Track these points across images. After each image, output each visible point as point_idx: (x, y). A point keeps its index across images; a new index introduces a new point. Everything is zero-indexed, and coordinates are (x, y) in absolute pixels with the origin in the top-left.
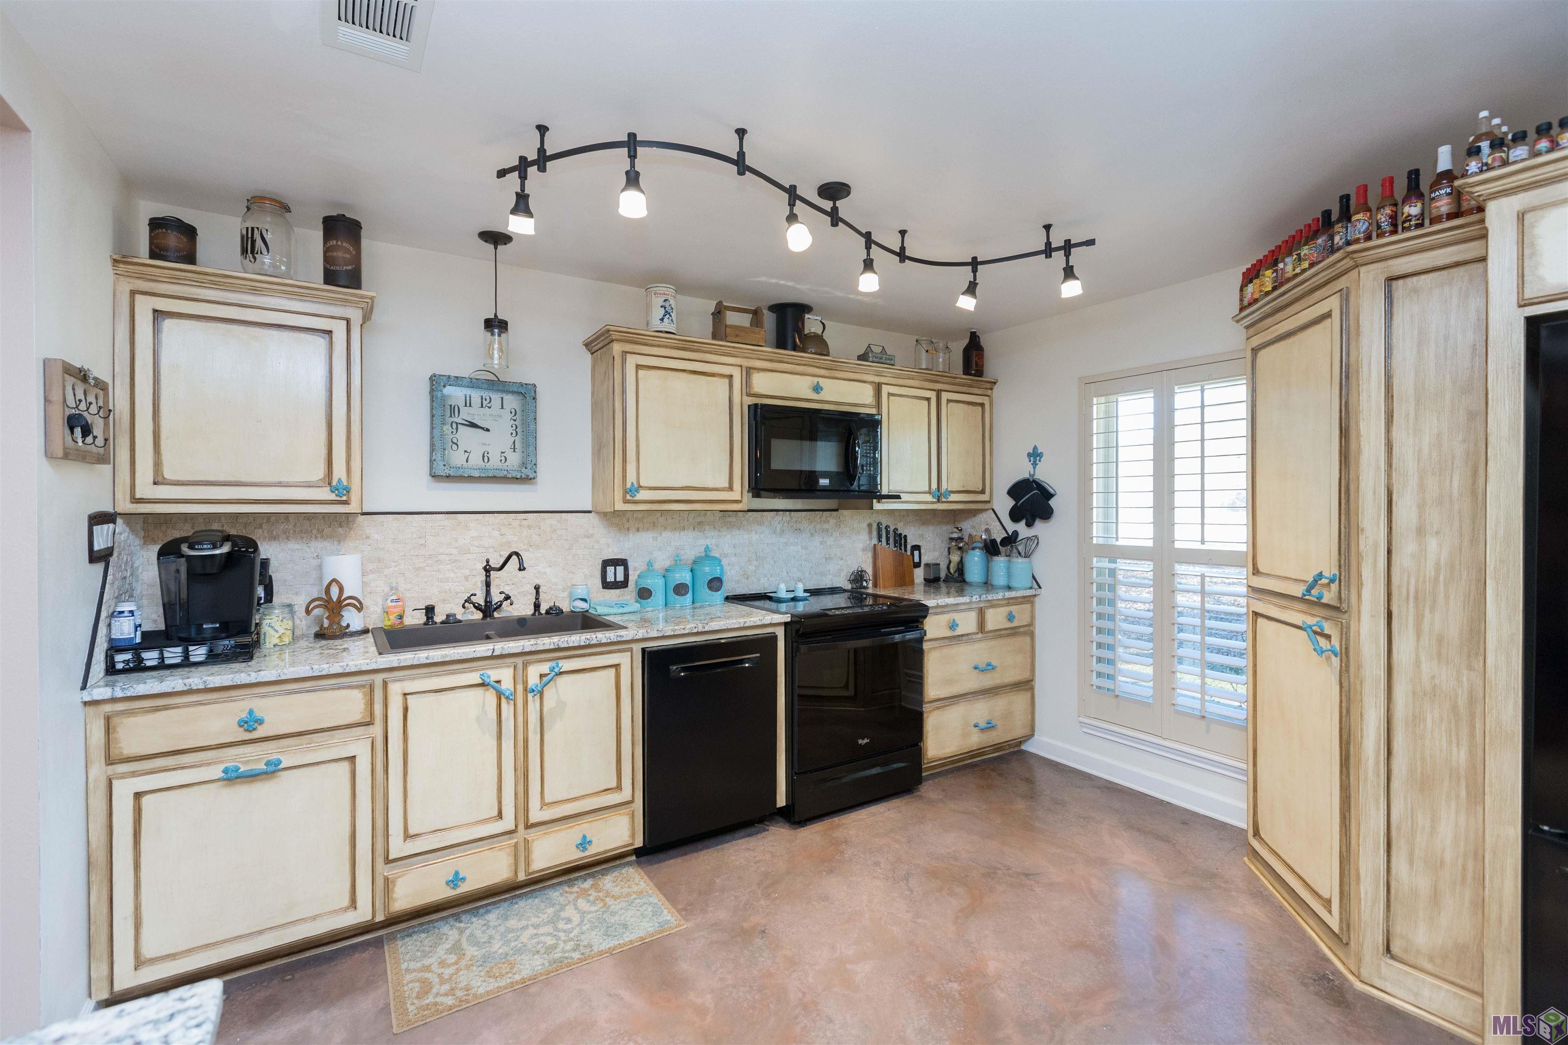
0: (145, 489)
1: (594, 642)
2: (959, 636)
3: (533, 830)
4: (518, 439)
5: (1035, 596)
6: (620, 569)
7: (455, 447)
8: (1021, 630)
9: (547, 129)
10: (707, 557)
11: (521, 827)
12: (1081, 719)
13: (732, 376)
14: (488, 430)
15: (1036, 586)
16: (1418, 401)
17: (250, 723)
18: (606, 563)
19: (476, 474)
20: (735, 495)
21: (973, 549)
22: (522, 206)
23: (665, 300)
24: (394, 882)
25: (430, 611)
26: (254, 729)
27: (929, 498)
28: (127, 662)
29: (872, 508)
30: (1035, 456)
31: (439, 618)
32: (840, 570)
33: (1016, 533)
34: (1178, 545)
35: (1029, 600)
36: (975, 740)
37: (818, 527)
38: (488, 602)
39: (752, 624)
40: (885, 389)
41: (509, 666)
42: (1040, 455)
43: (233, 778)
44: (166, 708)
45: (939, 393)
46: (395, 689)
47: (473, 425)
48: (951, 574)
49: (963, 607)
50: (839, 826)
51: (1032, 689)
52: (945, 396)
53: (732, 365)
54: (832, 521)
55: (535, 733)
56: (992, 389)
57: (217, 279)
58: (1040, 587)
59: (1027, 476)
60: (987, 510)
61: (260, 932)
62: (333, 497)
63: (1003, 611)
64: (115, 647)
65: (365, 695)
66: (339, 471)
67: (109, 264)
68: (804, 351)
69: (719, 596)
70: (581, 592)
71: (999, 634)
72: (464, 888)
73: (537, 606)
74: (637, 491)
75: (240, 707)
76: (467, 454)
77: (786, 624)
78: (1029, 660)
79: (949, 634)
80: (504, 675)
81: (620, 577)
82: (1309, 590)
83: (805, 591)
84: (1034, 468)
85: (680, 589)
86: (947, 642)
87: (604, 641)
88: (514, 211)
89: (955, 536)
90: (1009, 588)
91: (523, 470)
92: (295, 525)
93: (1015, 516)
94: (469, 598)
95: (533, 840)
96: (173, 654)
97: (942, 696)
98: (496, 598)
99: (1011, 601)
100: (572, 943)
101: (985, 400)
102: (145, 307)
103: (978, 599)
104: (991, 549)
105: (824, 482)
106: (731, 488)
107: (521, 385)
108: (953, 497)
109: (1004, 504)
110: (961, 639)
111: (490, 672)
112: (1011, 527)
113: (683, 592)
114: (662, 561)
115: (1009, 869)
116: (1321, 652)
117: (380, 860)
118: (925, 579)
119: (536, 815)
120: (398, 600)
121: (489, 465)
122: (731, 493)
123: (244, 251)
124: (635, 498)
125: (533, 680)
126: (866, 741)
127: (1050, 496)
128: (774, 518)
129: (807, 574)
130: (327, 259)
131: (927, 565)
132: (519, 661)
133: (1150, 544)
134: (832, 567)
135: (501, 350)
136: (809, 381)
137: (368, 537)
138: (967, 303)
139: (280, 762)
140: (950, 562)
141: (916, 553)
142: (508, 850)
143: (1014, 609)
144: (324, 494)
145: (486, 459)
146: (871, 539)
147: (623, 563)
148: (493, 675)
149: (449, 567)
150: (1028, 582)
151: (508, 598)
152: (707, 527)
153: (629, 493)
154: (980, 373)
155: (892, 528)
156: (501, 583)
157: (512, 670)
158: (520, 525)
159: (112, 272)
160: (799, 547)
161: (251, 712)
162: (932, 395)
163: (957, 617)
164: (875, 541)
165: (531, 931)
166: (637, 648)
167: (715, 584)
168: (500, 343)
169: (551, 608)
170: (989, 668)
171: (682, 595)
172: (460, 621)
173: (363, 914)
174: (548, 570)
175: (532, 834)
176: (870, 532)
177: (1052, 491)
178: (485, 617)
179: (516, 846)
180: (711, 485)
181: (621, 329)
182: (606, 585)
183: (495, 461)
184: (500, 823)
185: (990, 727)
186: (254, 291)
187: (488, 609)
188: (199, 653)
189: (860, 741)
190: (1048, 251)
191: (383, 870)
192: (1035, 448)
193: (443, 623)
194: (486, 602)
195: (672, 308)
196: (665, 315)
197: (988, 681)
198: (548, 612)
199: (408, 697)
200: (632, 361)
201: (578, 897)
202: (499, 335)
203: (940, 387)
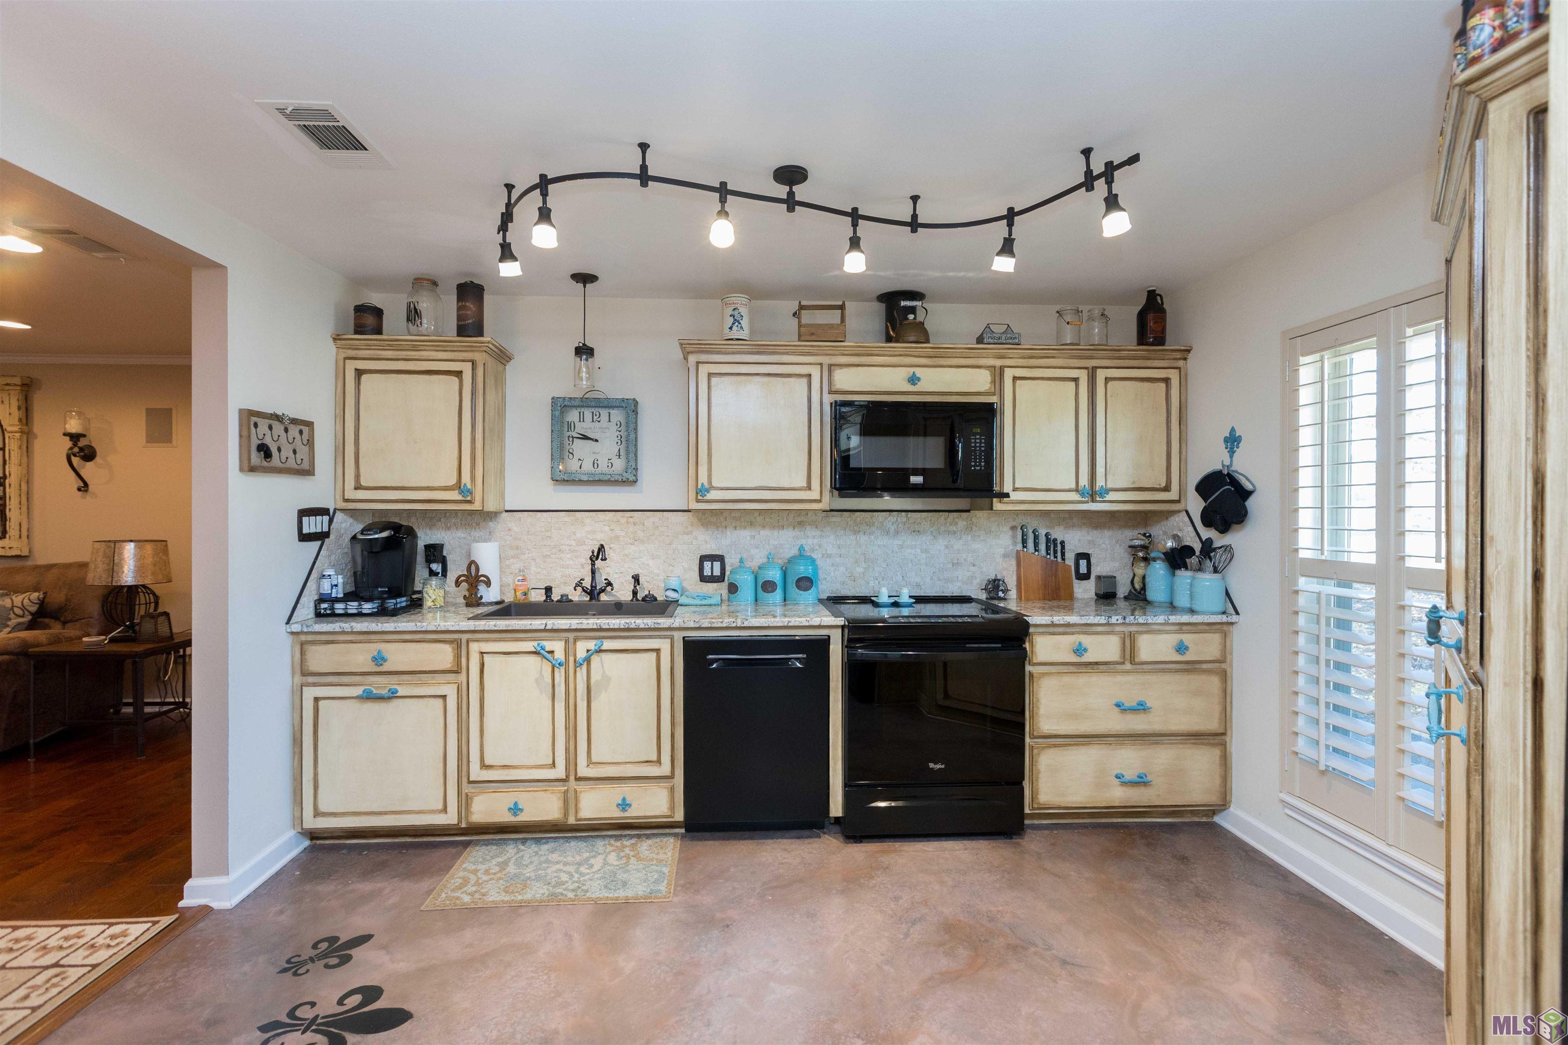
0: (351, 494)
1: (633, 626)
2: (1090, 664)
3: (582, 783)
4: (623, 447)
5: (1232, 624)
6: (717, 565)
7: (571, 456)
8: (1205, 666)
9: (513, 187)
10: (801, 555)
11: (572, 778)
12: (1284, 796)
13: (810, 375)
14: (597, 441)
15: (1232, 610)
17: (379, 659)
18: (703, 559)
19: (585, 478)
20: (814, 494)
21: (1154, 560)
22: (507, 253)
23: (734, 309)
24: (472, 799)
25: (548, 590)
26: (381, 665)
27: (1075, 496)
28: (325, 609)
29: (992, 509)
30: (1232, 441)
31: (555, 597)
32: (972, 577)
33: (1210, 541)
34: (1410, 563)
35: (1223, 629)
36: (1118, 795)
37: (943, 529)
38: (593, 587)
39: (797, 624)
40: (1009, 374)
41: (561, 640)
42: (1237, 440)
43: (368, 697)
44: (332, 642)
45: (1092, 371)
46: (475, 647)
47: (585, 438)
48: (1135, 590)
49: (1100, 629)
50: (895, 851)
51: (1224, 745)
52: (1101, 375)
53: (810, 364)
54: (962, 524)
55: (582, 700)
56: (1185, 359)
57: (391, 343)
58: (1237, 613)
59: (1219, 467)
60: (1179, 511)
61: (386, 813)
62: (460, 498)
63: (1171, 639)
64: (322, 599)
65: (453, 649)
66: (466, 479)
67: (331, 340)
68: (897, 341)
69: (809, 597)
70: (674, 584)
71: (1159, 667)
72: (523, 818)
73: (635, 593)
74: (708, 491)
75: (374, 648)
76: (580, 462)
77: (843, 627)
78: (1217, 709)
79: (1074, 659)
80: (558, 647)
81: (717, 572)
83: (910, 597)
84: (1231, 457)
85: (769, 586)
86: (1072, 669)
87: (642, 626)
88: (502, 259)
89: (1137, 543)
90: (1192, 611)
91: (624, 474)
92: (461, 520)
93: (1208, 519)
94: (579, 582)
95: (581, 792)
96: (353, 607)
97: (1062, 732)
98: (600, 584)
99: (1185, 628)
100: (577, 885)
101: (1173, 375)
102: (351, 366)
103: (1120, 621)
104: (1174, 560)
105: (916, 479)
106: (809, 488)
107: (623, 400)
108: (1112, 496)
109: (1194, 503)
110: (1096, 667)
111: (544, 643)
112: (1207, 533)
113: (770, 589)
114: (758, 558)
115: (1049, 948)
117: (465, 780)
118: (1096, 594)
119: (583, 771)
120: (524, 580)
121: (599, 470)
122: (808, 492)
123: (408, 320)
124: (705, 498)
125: (581, 654)
126: (939, 766)
127: (1246, 494)
128: (886, 519)
129: (928, 580)
130: (460, 318)
131: (1099, 578)
132: (571, 636)
133: (1372, 559)
134: (962, 573)
135: (588, 372)
136: (905, 372)
137: (509, 530)
138: (1004, 265)
139: (397, 692)
140: (1134, 575)
141: (1083, 563)
142: (559, 795)
143: (1187, 638)
144: (455, 495)
145: (596, 465)
146: (1015, 543)
147: (721, 559)
148: (549, 646)
149: (569, 556)
150: (1218, 602)
151: (609, 584)
152: (808, 528)
153: (700, 492)
154: (1160, 340)
155: (1042, 532)
156: (606, 570)
157: (563, 643)
158: (627, 522)
159: (334, 347)
160: (918, 551)
161: (379, 652)
162: (1083, 375)
163: (1086, 640)
164: (1019, 547)
165: (560, 866)
166: (678, 636)
167: (805, 583)
168: (587, 367)
169: (646, 596)
170: (1141, 708)
171: (769, 592)
172: (571, 601)
173: (450, 818)
174: (651, 563)
175: (581, 787)
176: (1014, 537)
177: (1248, 486)
178: (591, 599)
179: (566, 792)
180: (786, 485)
181: (691, 342)
182: (703, 579)
183: (603, 467)
184: (553, 770)
185: (1141, 782)
186: (415, 349)
187: (593, 593)
188: (367, 607)
189: (931, 765)
190: (1089, 182)
191: (466, 788)
192: (1234, 431)
193: (558, 601)
194: (592, 586)
195: (742, 316)
196: (733, 324)
197: (1138, 724)
198: (644, 599)
199: (484, 655)
200: (704, 370)
201: (613, 851)
202: (587, 360)
203: (1094, 363)
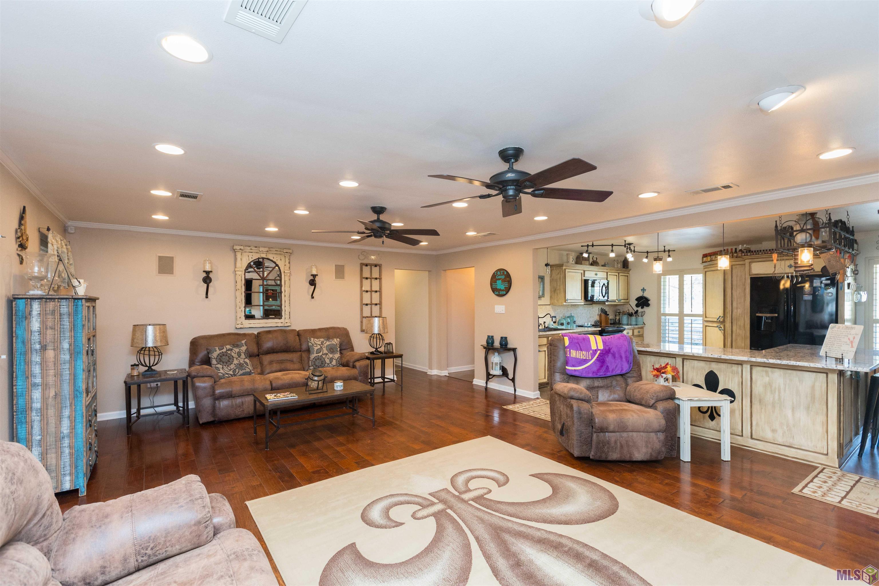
5: (644, 327)
6: (555, 319)
8: (641, 335)
10: (571, 316)
13: (582, 273)
16: (736, 286)
18: (552, 317)
21: (624, 315)
27: (616, 301)
30: (643, 290)
33: (637, 311)
34: (685, 312)
35: (642, 328)
37: (589, 309)
40: (608, 273)
42: (645, 290)
45: (619, 273)
52: (620, 274)
53: (582, 270)
54: (591, 307)
56: (629, 271)
58: (645, 325)
59: (642, 295)
60: (629, 304)
63: (637, 330)
68: (594, 265)
73: (545, 326)
74: (567, 300)
77: (599, 330)
81: (555, 321)
82: (718, 320)
84: (644, 293)
89: (618, 311)
90: (637, 325)
91: (542, 295)
93: (637, 306)
99: (639, 328)
101: (628, 275)
104: (631, 315)
107: (543, 276)
108: (622, 301)
109: (633, 303)
112: (636, 309)
116: (720, 330)
122: (581, 300)
124: (567, 302)
127: (649, 300)
129: (586, 321)
131: (610, 319)
133: (677, 312)
136: (595, 273)
140: (616, 319)
143: (640, 330)
150: (642, 323)
152: (569, 309)
154: (627, 268)
155: (604, 309)
160: (585, 314)
162: (617, 274)
164: (600, 313)
176: (599, 310)
180: (578, 299)
182: (553, 322)
190: (665, 251)
192: (644, 288)
200: (567, 270)
203: (619, 272)
